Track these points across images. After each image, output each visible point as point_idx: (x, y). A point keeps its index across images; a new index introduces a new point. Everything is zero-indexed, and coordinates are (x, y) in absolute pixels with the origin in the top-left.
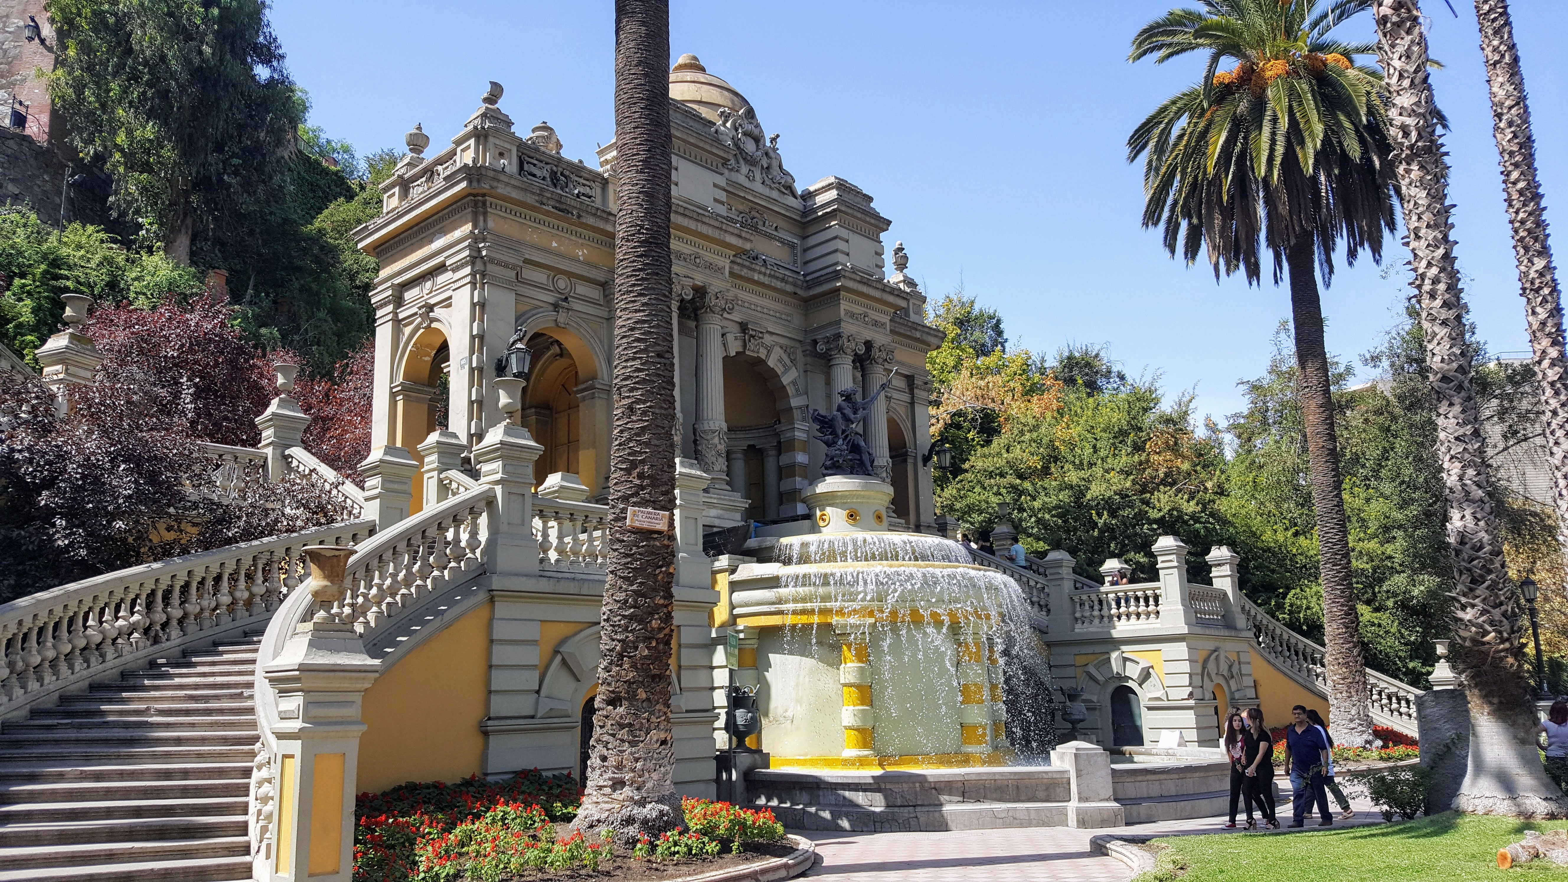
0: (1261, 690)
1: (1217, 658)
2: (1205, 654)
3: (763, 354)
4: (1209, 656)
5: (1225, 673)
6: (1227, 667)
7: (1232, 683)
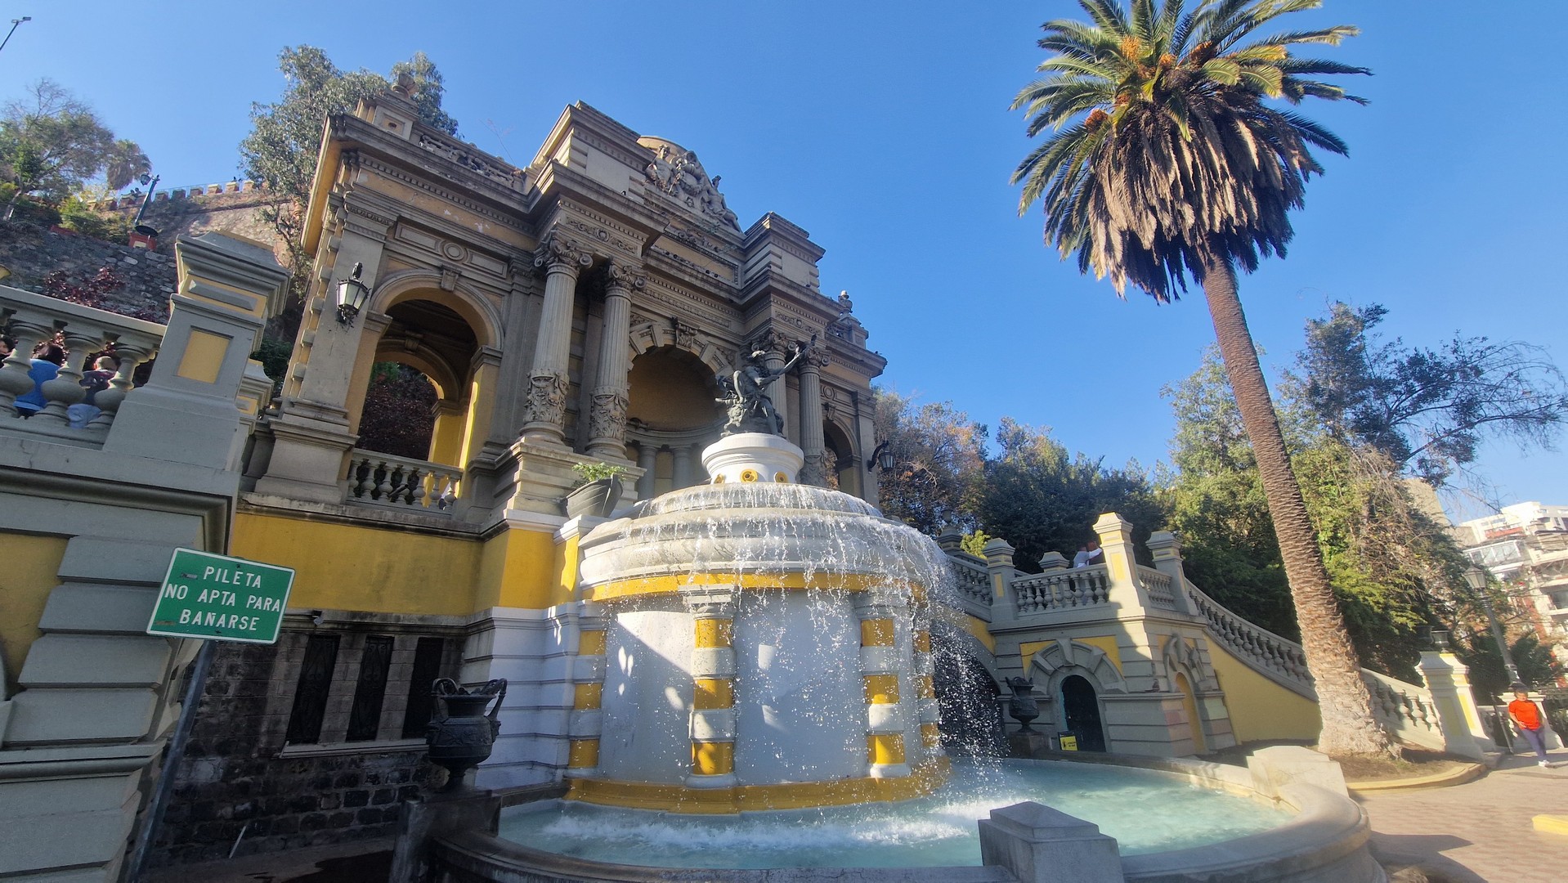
0: (1223, 680)
1: (1176, 645)
2: (1164, 639)
3: (696, 350)
4: (1168, 642)
5: (1186, 662)
6: (1187, 656)
7: (1194, 672)
